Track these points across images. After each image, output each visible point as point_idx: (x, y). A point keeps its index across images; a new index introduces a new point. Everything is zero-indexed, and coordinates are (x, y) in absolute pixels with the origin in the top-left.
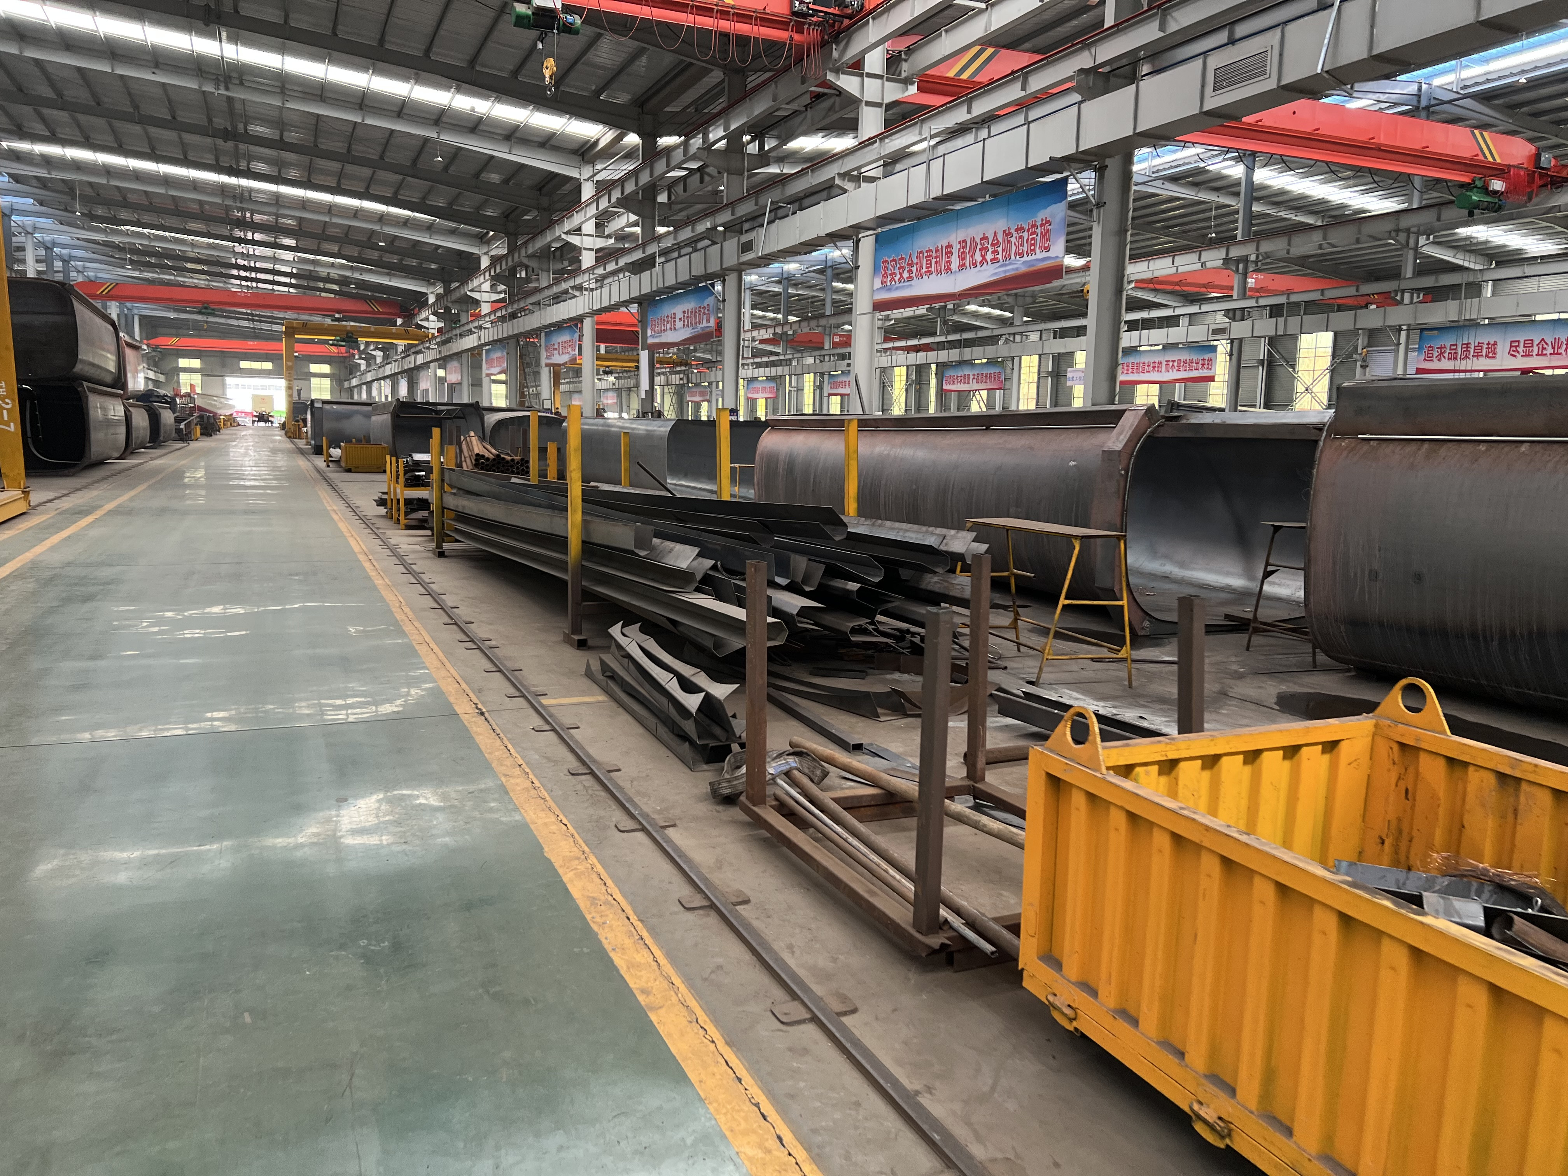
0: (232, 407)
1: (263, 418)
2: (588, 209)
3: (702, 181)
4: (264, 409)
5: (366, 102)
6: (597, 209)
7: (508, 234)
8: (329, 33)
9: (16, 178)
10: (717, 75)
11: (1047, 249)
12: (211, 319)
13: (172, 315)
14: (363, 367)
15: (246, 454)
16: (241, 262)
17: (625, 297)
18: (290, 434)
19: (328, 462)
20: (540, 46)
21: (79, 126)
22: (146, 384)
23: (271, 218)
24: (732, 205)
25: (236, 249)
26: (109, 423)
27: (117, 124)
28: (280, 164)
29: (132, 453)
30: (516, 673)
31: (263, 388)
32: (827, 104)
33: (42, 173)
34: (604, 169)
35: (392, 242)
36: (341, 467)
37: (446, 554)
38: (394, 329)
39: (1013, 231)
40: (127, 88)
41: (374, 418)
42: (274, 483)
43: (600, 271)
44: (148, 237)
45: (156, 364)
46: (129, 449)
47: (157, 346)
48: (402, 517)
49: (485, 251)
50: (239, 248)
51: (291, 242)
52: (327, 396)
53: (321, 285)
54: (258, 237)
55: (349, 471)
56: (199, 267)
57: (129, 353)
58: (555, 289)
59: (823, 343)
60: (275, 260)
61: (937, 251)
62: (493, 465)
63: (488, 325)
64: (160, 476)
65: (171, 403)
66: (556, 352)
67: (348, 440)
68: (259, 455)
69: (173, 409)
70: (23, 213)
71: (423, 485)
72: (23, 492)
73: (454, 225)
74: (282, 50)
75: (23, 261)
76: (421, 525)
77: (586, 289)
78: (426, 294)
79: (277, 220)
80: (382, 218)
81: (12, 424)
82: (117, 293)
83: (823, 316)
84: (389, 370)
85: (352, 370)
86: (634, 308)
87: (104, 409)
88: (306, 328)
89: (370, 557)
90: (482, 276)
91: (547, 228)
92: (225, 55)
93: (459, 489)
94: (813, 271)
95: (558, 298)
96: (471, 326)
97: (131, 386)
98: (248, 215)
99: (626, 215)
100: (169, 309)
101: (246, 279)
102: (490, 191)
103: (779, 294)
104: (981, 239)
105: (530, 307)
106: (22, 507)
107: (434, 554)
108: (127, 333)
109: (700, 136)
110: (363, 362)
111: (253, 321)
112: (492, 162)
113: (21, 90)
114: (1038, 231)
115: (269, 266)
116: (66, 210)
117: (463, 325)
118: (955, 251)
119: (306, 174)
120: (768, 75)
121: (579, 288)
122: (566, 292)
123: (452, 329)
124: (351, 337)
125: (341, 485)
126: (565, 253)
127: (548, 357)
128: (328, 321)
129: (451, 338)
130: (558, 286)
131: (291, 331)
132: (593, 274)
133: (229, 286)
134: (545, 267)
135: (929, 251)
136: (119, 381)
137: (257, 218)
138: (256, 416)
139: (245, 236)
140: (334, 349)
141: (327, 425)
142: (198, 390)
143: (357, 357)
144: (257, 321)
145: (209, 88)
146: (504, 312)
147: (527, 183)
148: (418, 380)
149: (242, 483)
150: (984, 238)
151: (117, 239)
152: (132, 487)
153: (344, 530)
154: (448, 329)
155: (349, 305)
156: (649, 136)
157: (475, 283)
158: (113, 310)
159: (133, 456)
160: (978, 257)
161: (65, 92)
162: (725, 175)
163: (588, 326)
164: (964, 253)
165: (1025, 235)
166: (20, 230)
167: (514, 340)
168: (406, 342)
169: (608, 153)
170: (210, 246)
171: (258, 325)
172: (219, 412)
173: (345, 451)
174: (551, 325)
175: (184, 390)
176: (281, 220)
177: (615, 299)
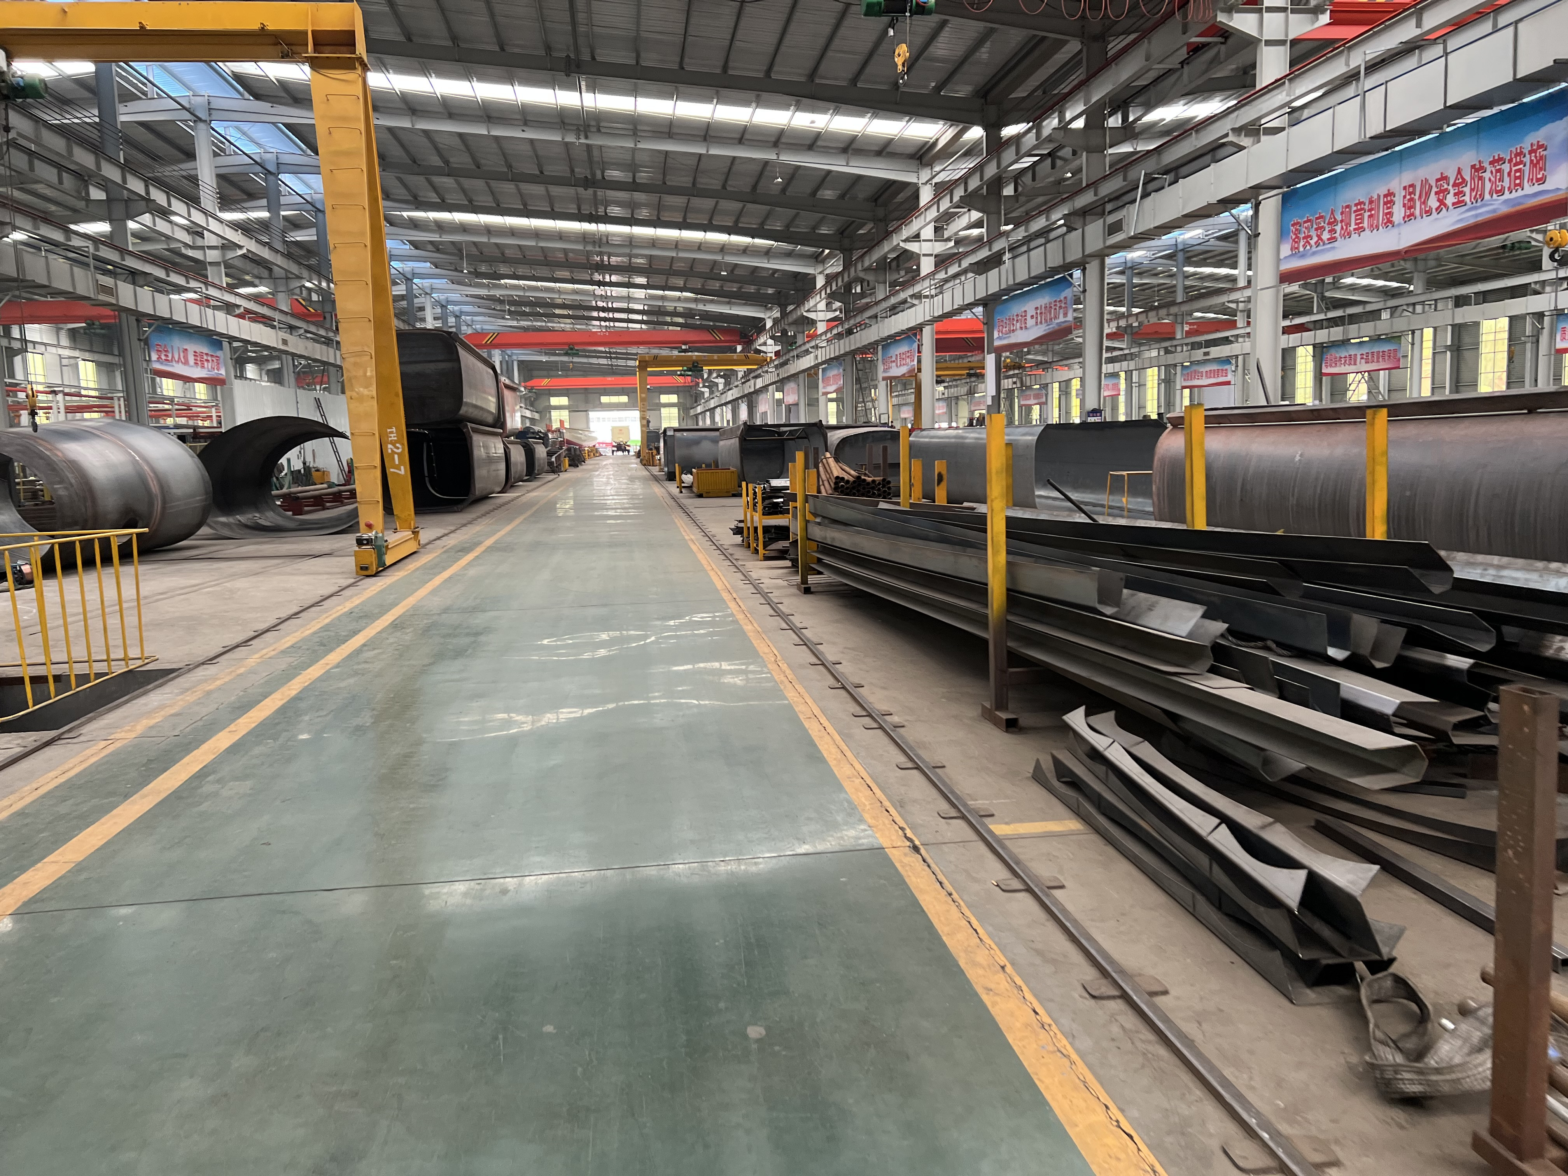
0: (595, 439)
1: (621, 447)
2: (928, 212)
3: (1053, 166)
4: (621, 439)
5: (711, 133)
6: (938, 211)
7: (843, 250)
8: (676, 67)
9: (415, 245)
10: (1074, 46)
11: (1542, 181)
12: (576, 359)
13: (544, 359)
14: (707, 395)
15: (607, 483)
16: (600, 304)
17: (969, 299)
18: (644, 462)
19: (681, 488)
20: (891, 32)
21: (464, 191)
22: (523, 422)
23: (625, 259)
24: (1093, 185)
25: (596, 293)
26: (490, 460)
27: (493, 183)
28: (633, 206)
29: (512, 486)
30: (937, 770)
31: (620, 420)
32: (1210, 54)
33: (435, 237)
34: (943, 170)
35: (732, 271)
36: (693, 492)
37: (812, 590)
38: (735, 356)
39: (1486, 165)
40: (501, 148)
41: (721, 443)
42: (632, 512)
43: (942, 275)
44: (523, 288)
45: (532, 405)
46: (509, 484)
47: (532, 388)
48: (760, 548)
49: (820, 270)
50: (600, 291)
51: (642, 280)
52: (675, 424)
53: (668, 319)
54: (614, 278)
55: (700, 496)
56: (565, 312)
57: (507, 394)
58: (893, 300)
59: (1174, 333)
60: (629, 299)
61: (1371, 202)
62: (854, 488)
63: (824, 344)
64: (534, 509)
65: (544, 439)
66: (894, 364)
67: (699, 467)
68: (620, 483)
69: (546, 444)
70: (422, 276)
71: (781, 513)
72: (413, 532)
73: (790, 247)
74: (635, 92)
75: (423, 320)
76: (781, 555)
77: (926, 297)
78: (764, 319)
79: (630, 260)
80: (723, 249)
81: (402, 468)
82: (500, 342)
83: (1173, 303)
84: (730, 395)
85: (697, 398)
86: (979, 310)
87: (486, 447)
88: (657, 361)
89: (735, 595)
90: (818, 296)
91: (883, 239)
92: (585, 104)
93: (824, 517)
94: (1160, 257)
95: (894, 310)
96: (808, 346)
97: (509, 425)
98: (606, 258)
99: (967, 215)
100: (540, 353)
101: (605, 319)
102: (826, 207)
103: (1123, 285)
104: (1438, 180)
105: (867, 321)
106: (412, 547)
107: (799, 589)
108: (508, 378)
109: (1056, 114)
110: (707, 390)
111: (611, 358)
112: (829, 178)
113: (415, 162)
114: (1527, 159)
115: (624, 305)
116: (456, 270)
117: (800, 346)
118: (1399, 200)
119: (656, 213)
120: (1133, 37)
121: (918, 296)
122: (905, 301)
123: (789, 351)
124: (696, 366)
125: (695, 511)
126: (901, 262)
127: (885, 371)
128: (675, 353)
129: (789, 360)
130: (896, 297)
131: (644, 365)
132: (934, 279)
133: (591, 327)
134: (881, 279)
135: (1360, 203)
136: (499, 421)
137: (614, 260)
138: (614, 446)
139: (604, 278)
140: (680, 380)
141: (679, 453)
142: (567, 425)
143: (701, 385)
144: (614, 358)
145: (571, 138)
146: (840, 329)
147: (861, 196)
148: (757, 403)
149: (605, 513)
150: (1444, 178)
151: (498, 293)
152: (511, 520)
153: (704, 562)
154: (785, 351)
155: (693, 336)
156: (993, 127)
157: (812, 302)
158: (497, 358)
159: (512, 490)
160: (1433, 202)
161: (451, 160)
162: (1084, 154)
163: (928, 336)
164: (1411, 200)
165: (1506, 167)
166: (421, 292)
167: (850, 357)
168: (745, 368)
169: (947, 153)
170: (575, 292)
171: (615, 362)
172: (585, 444)
173: (697, 478)
174: (890, 337)
175: (555, 425)
176: (634, 260)
177: (958, 302)
